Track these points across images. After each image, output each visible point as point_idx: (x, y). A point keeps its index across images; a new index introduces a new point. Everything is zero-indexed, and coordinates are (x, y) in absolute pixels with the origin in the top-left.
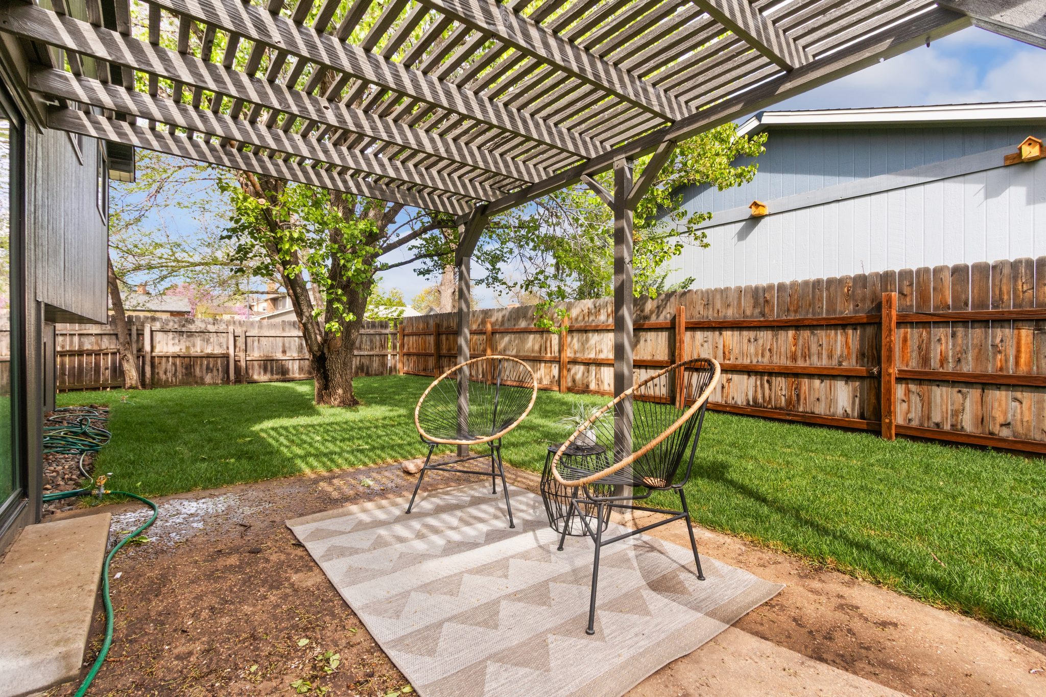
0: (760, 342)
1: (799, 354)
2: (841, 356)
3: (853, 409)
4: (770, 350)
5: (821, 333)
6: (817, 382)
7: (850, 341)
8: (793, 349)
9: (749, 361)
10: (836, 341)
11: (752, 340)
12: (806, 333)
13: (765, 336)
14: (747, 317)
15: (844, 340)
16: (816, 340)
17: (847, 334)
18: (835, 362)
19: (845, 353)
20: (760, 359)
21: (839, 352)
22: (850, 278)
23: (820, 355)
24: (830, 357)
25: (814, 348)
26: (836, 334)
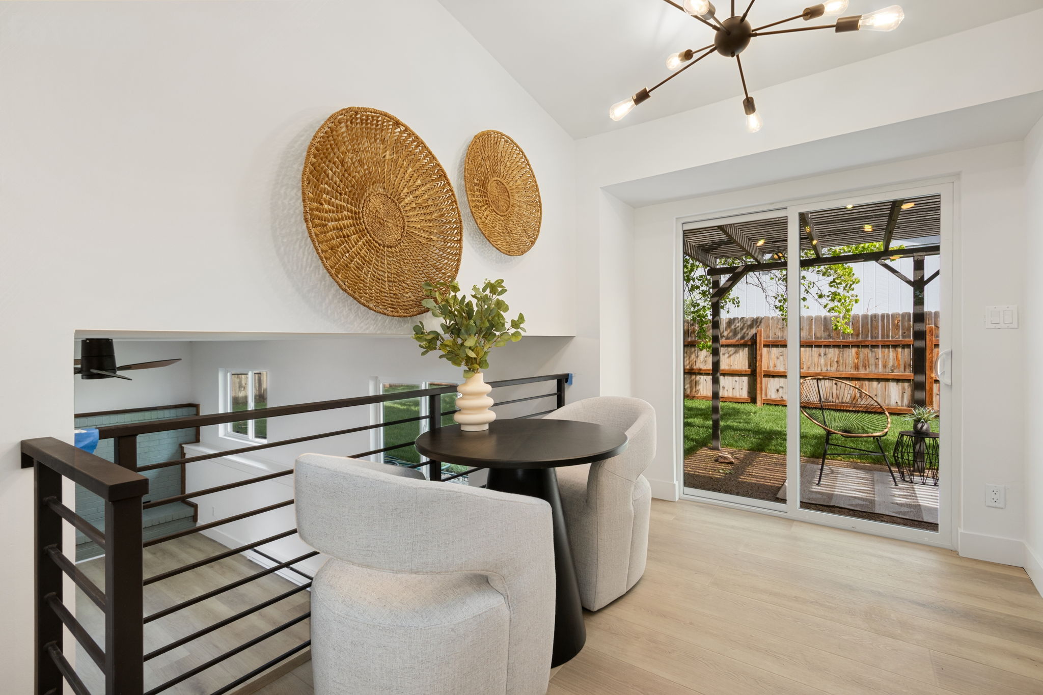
0: (829, 356)
1: (861, 365)
2: (893, 366)
3: (902, 401)
4: (837, 362)
5: (879, 351)
6: (875, 384)
7: (900, 356)
8: (856, 361)
9: (819, 369)
10: (889, 356)
11: (822, 355)
12: (866, 350)
13: (833, 353)
14: (818, 338)
15: (895, 355)
16: (874, 354)
17: (897, 351)
18: (888, 370)
19: (896, 364)
20: (829, 368)
21: (891, 364)
22: (899, 315)
23: (877, 365)
24: (885, 366)
25: (872, 361)
26: (889, 351)
